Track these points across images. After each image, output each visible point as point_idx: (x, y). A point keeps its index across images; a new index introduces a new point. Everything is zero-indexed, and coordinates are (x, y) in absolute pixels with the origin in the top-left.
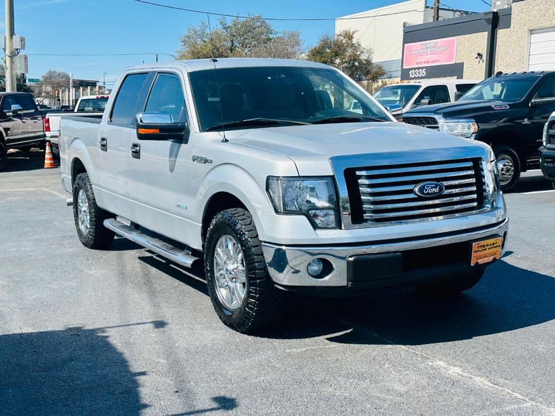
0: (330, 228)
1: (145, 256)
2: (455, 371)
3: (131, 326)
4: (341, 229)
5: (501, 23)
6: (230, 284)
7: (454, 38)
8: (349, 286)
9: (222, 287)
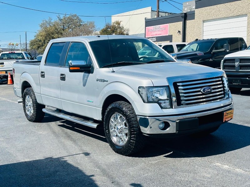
0: (168, 108)
1: (61, 124)
2: (226, 167)
3: (74, 156)
4: (172, 108)
5: (188, 18)
6: (118, 134)
7: (167, 24)
8: (177, 133)
9: (114, 136)
